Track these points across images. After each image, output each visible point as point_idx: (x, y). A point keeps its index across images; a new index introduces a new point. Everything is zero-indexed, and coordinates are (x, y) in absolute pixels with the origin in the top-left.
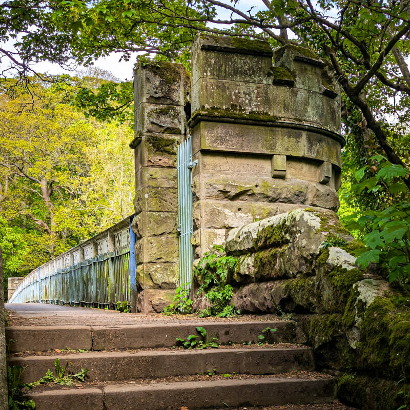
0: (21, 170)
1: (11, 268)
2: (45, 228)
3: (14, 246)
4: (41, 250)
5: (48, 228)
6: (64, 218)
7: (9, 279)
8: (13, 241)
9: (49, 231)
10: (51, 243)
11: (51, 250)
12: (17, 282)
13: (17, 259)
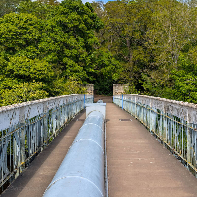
0: (118, 33)
1: (114, 78)
2: (128, 60)
3: (116, 67)
4: (126, 69)
5: (129, 60)
6: (137, 54)
7: (114, 85)
8: (115, 65)
9: (129, 61)
10: (131, 66)
11: (130, 70)
12: (117, 86)
13: (117, 74)
